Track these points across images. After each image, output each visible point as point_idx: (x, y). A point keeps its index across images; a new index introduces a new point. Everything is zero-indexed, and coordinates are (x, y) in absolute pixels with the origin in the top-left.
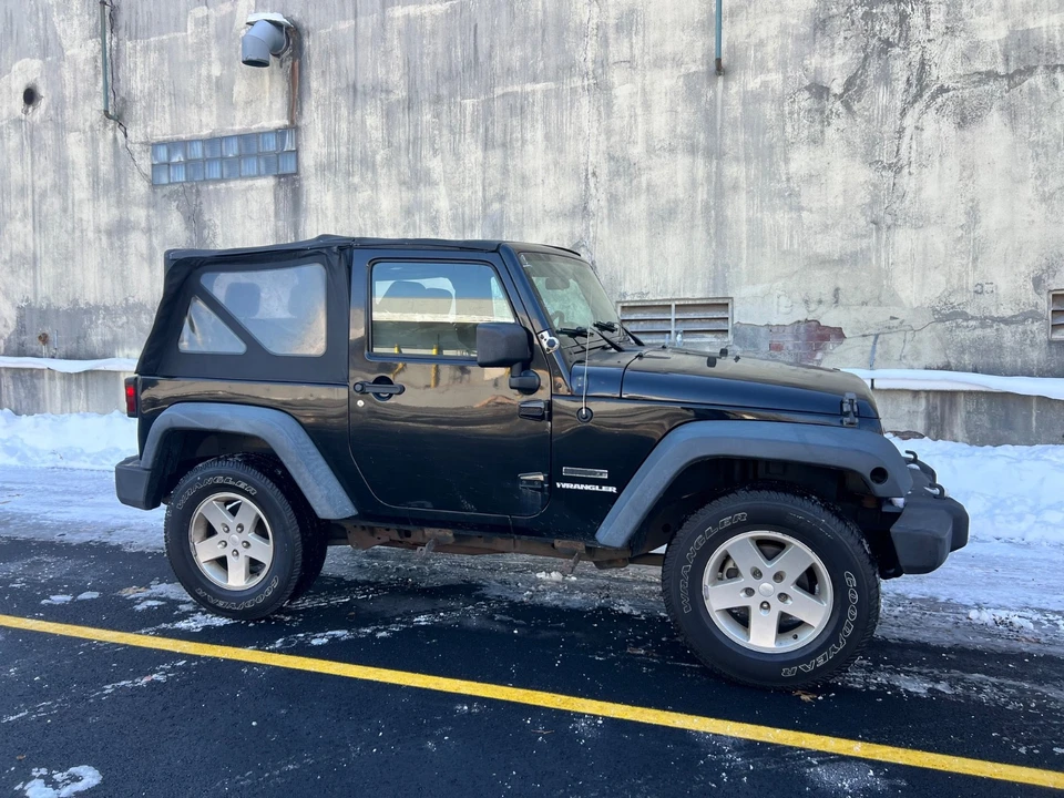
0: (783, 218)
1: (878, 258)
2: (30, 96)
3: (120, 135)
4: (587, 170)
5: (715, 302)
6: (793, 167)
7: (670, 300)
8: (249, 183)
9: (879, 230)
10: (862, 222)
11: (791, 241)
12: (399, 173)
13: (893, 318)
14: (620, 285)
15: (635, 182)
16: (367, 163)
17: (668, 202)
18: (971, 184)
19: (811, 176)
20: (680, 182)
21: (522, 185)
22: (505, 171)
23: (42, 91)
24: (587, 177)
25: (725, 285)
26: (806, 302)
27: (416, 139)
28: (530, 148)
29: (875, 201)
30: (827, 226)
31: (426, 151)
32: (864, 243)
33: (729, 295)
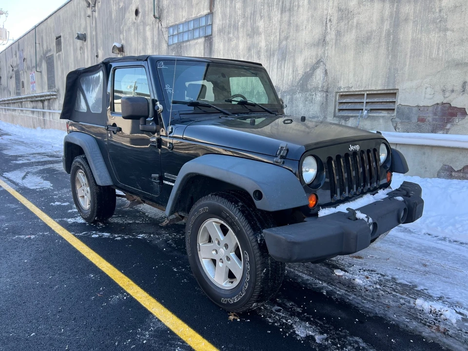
0: (434, 37)
2: (137, 12)
3: (160, 25)
4: (327, 19)
5: (388, 92)
7: (364, 91)
8: (196, 41)
11: (438, 51)
12: (247, 30)
14: (338, 82)
15: (350, 22)
16: (236, 27)
17: (367, 33)
19: (456, 7)
20: (374, 20)
21: (296, 30)
22: (289, 24)
23: (140, 10)
24: (326, 22)
25: (395, 82)
26: (444, 91)
27: (254, 12)
28: (301, 9)
30: (462, 40)
31: (258, 17)
33: (396, 88)
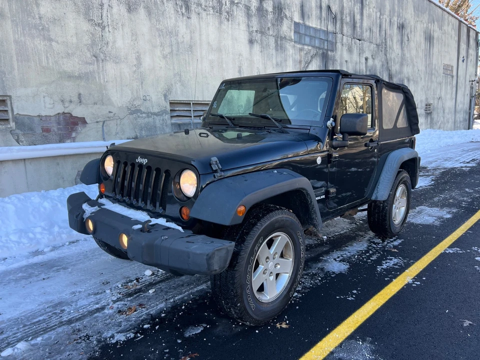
0: (40, 44)
1: (99, 77)
6: (43, 10)
9: (98, 61)
10: (89, 55)
11: (48, 60)
13: (110, 112)
18: (136, 44)
19: (55, 19)
25: (4, 86)
26: (62, 101)
29: (93, 43)
30: (68, 54)
32: (91, 68)
33: (8, 95)
